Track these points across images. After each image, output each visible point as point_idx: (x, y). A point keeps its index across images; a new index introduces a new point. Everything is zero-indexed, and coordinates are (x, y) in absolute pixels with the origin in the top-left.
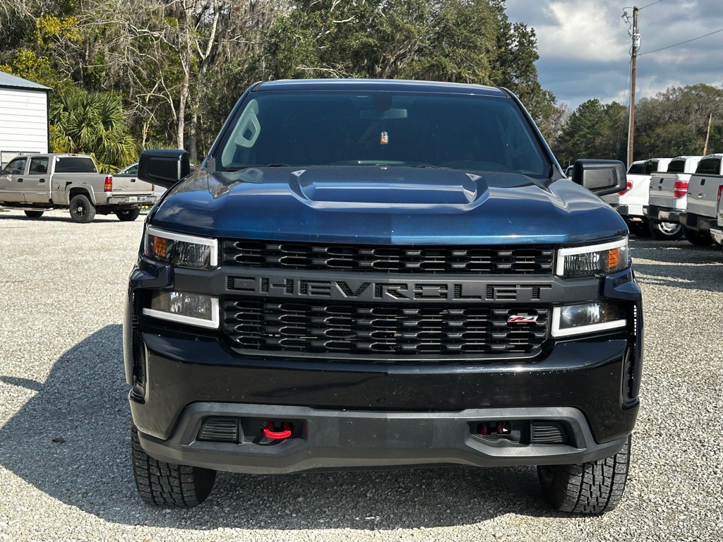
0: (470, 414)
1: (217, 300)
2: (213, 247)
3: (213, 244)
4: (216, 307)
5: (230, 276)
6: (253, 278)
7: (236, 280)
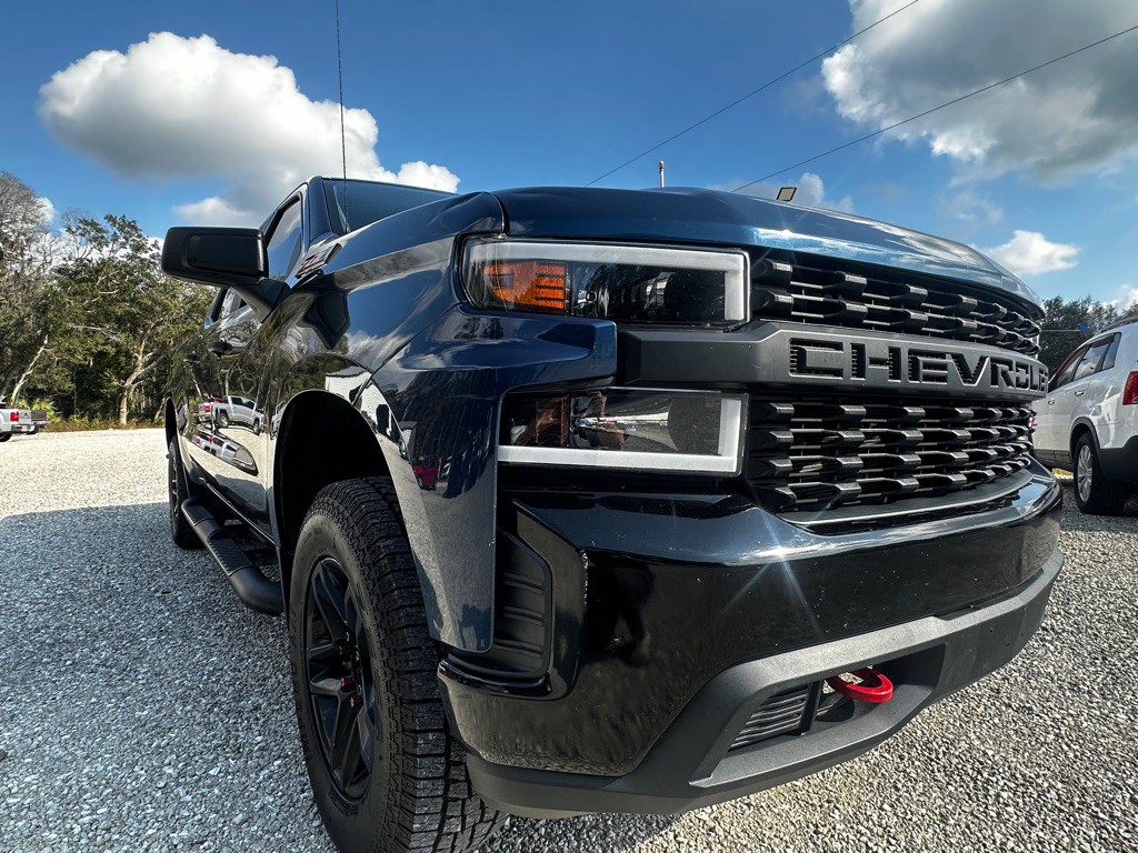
1: (739, 403)
2: (735, 272)
3: (735, 267)
4: (732, 421)
5: (794, 341)
6: (838, 346)
7: (808, 349)
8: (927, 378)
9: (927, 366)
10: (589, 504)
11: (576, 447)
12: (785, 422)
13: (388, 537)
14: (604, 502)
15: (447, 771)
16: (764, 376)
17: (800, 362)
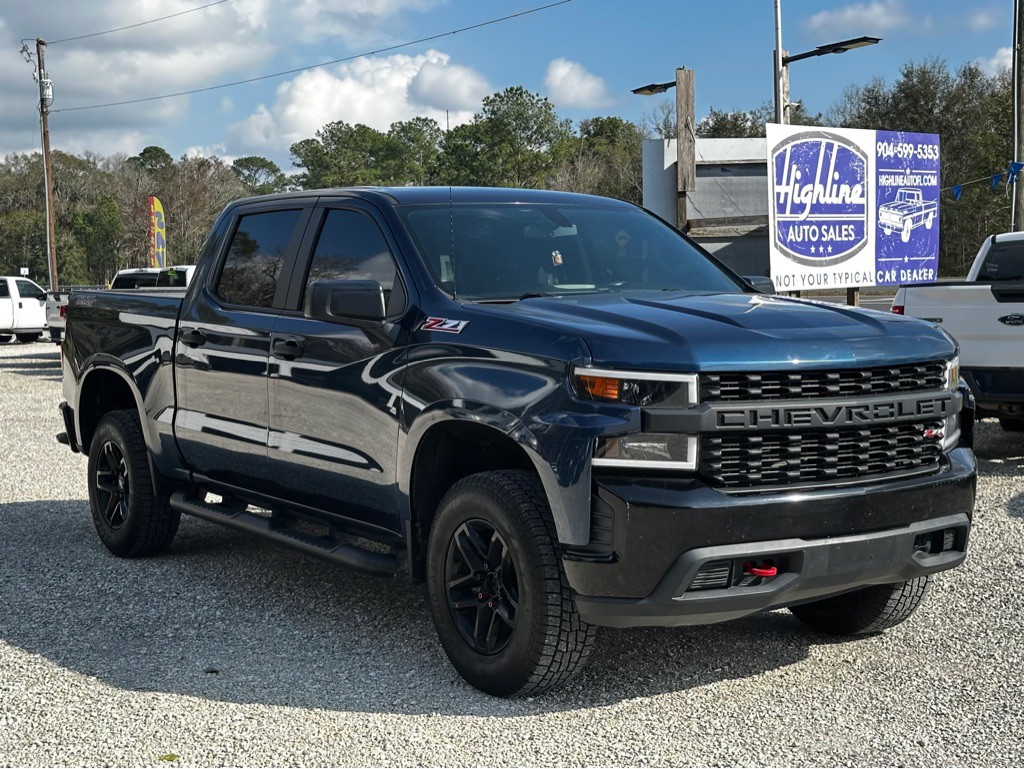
0: (918, 527)
1: (695, 439)
2: (692, 383)
3: (692, 380)
4: (693, 447)
5: (719, 412)
6: (742, 412)
7: (726, 415)
8: (796, 422)
9: (796, 416)
10: (630, 484)
11: (624, 458)
12: (718, 447)
13: (524, 502)
14: (638, 483)
15: (561, 614)
16: (704, 428)
17: (722, 421)
